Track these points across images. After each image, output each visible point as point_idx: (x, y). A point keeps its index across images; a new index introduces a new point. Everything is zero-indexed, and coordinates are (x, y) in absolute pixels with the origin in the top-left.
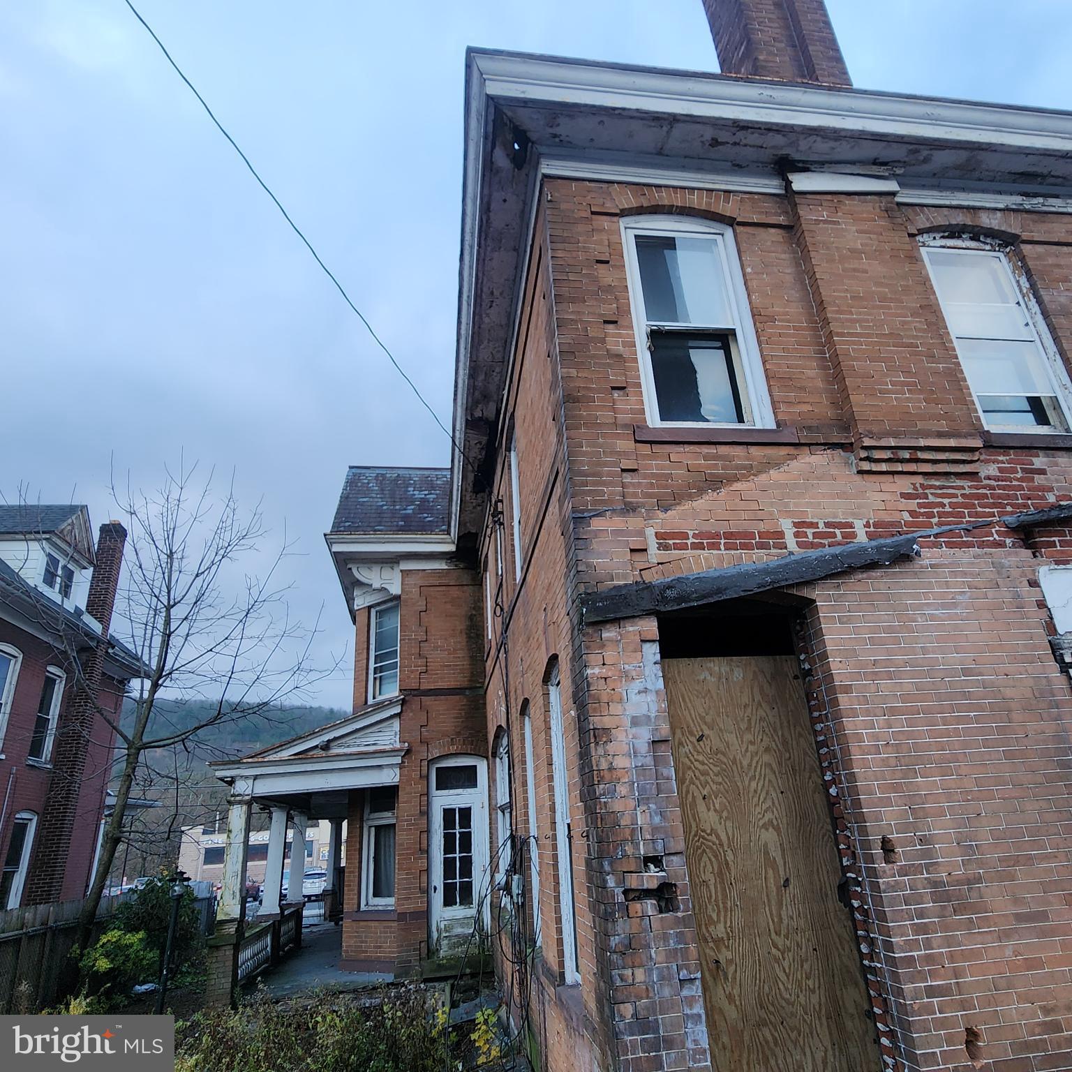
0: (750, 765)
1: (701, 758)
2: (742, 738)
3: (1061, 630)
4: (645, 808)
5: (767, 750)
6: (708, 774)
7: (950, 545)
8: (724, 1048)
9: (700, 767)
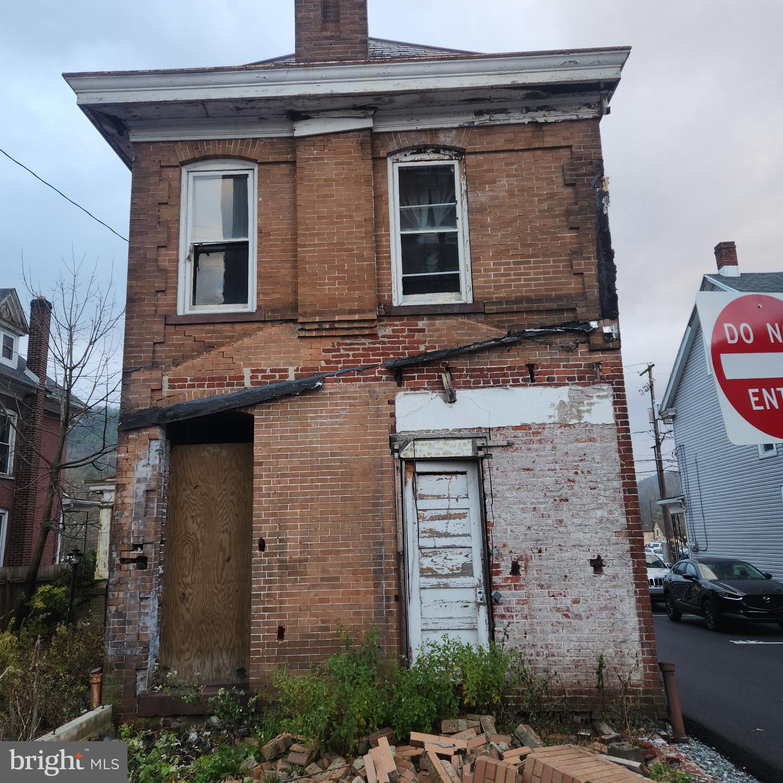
0: (221, 501)
1: (194, 497)
2: (219, 487)
3: (398, 430)
4: (136, 522)
5: (233, 493)
6: (197, 505)
7: (345, 381)
8: (181, 631)
9: (193, 502)
